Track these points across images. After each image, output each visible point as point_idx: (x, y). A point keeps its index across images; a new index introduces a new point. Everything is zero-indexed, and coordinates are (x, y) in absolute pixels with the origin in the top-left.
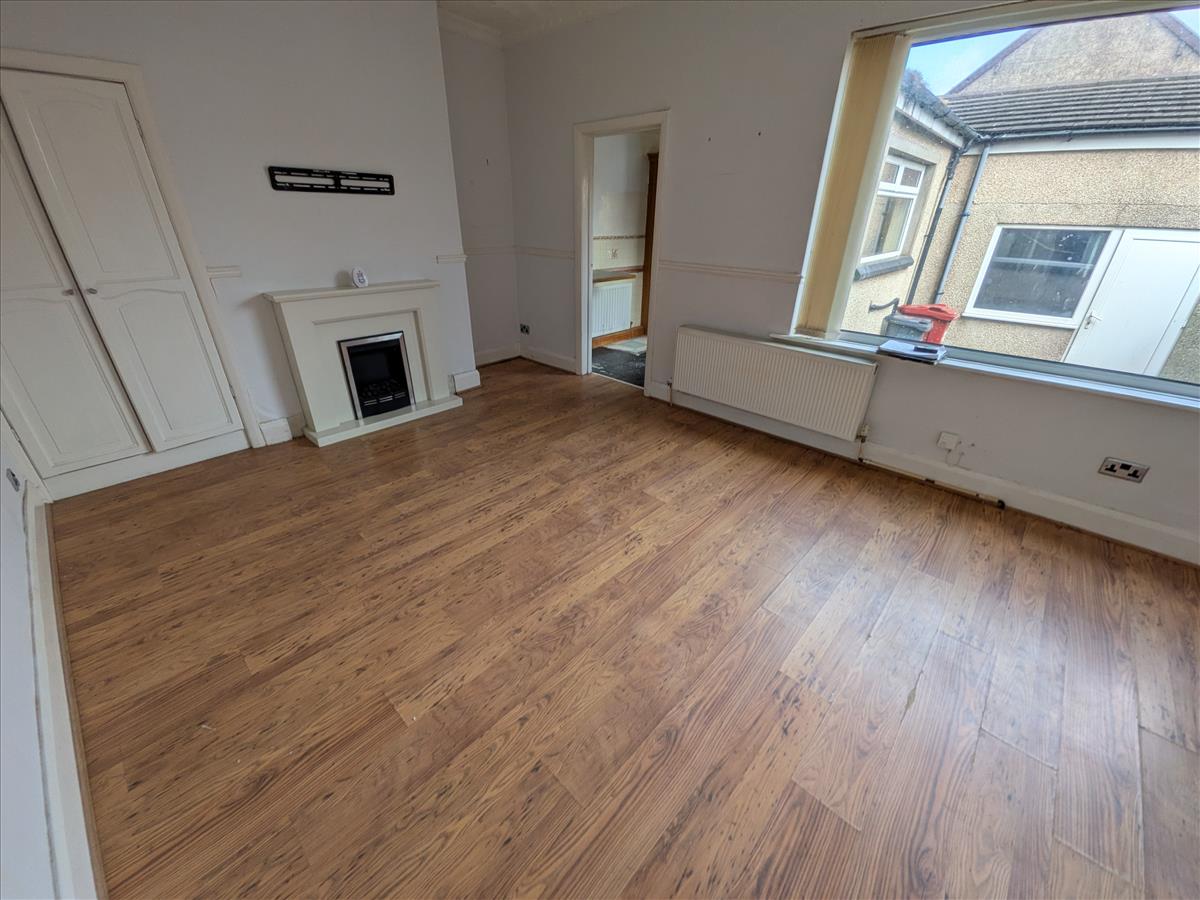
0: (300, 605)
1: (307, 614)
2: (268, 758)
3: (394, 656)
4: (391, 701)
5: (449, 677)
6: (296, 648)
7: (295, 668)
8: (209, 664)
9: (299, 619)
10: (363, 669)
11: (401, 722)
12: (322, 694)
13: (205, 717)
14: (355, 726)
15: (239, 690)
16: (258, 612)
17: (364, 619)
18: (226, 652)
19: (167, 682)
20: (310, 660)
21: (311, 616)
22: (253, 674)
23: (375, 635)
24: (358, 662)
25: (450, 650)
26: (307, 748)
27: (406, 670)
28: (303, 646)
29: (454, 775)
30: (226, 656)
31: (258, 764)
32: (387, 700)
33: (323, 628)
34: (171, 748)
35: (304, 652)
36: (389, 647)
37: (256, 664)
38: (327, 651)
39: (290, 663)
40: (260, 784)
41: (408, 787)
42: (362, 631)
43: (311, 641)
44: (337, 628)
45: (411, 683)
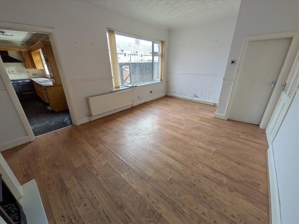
0: (204, 180)
1: (206, 177)
2: (236, 165)
3: (206, 155)
4: (214, 152)
5: (205, 146)
6: (216, 173)
7: (220, 171)
8: (233, 192)
9: (208, 178)
10: (212, 158)
11: (216, 150)
12: (220, 163)
13: (240, 181)
14: (221, 155)
15: (232, 179)
16: (213, 191)
17: (200, 164)
18: (228, 190)
19: (244, 199)
20: (216, 169)
21: (206, 175)
22: (227, 179)
23: (203, 160)
24: (211, 160)
25: (199, 147)
26: (229, 160)
27: (207, 152)
28: (214, 172)
29: (218, 142)
30: (229, 189)
31: (237, 166)
32: (214, 153)
33: (207, 171)
34: (250, 183)
35: (215, 171)
36: (204, 156)
37: (225, 180)
38: (212, 167)
39: (220, 172)
40: (239, 163)
41: (223, 146)
42: (204, 163)
43: (211, 171)
44: (206, 168)
45: (209, 151)
